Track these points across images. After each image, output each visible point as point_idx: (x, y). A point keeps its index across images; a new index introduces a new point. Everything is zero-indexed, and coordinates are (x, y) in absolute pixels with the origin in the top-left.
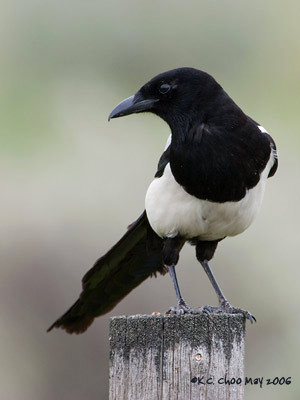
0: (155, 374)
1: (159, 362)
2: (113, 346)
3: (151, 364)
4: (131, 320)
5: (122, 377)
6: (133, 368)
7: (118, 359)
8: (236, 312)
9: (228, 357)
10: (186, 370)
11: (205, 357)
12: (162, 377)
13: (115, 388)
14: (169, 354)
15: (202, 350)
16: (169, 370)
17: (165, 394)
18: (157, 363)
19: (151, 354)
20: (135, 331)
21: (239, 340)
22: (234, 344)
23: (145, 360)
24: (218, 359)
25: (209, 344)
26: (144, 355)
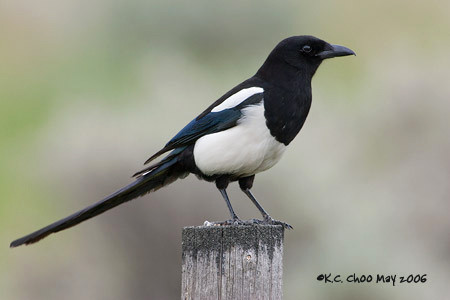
0: (216, 270)
1: (220, 261)
2: (185, 249)
3: (213, 263)
4: (198, 229)
5: (191, 272)
6: (199, 265)
7: (188, 258)
8: (277, 223)
9: (271, 258)
10: (239, 267)
11: (253, 258)
12: (221, 272)
13: (186, 281)
14: (227, 255)
15: (251, 252)
16: (226, 267)
17: (224, 285)
18: (218, 262)
19: (213, 255)
20: (202, 238)
21: (279, 245)
22: (276, 248)
23: (209, 260)
24: (264, 259)
25: (256, 247)
26: (208, 255)
